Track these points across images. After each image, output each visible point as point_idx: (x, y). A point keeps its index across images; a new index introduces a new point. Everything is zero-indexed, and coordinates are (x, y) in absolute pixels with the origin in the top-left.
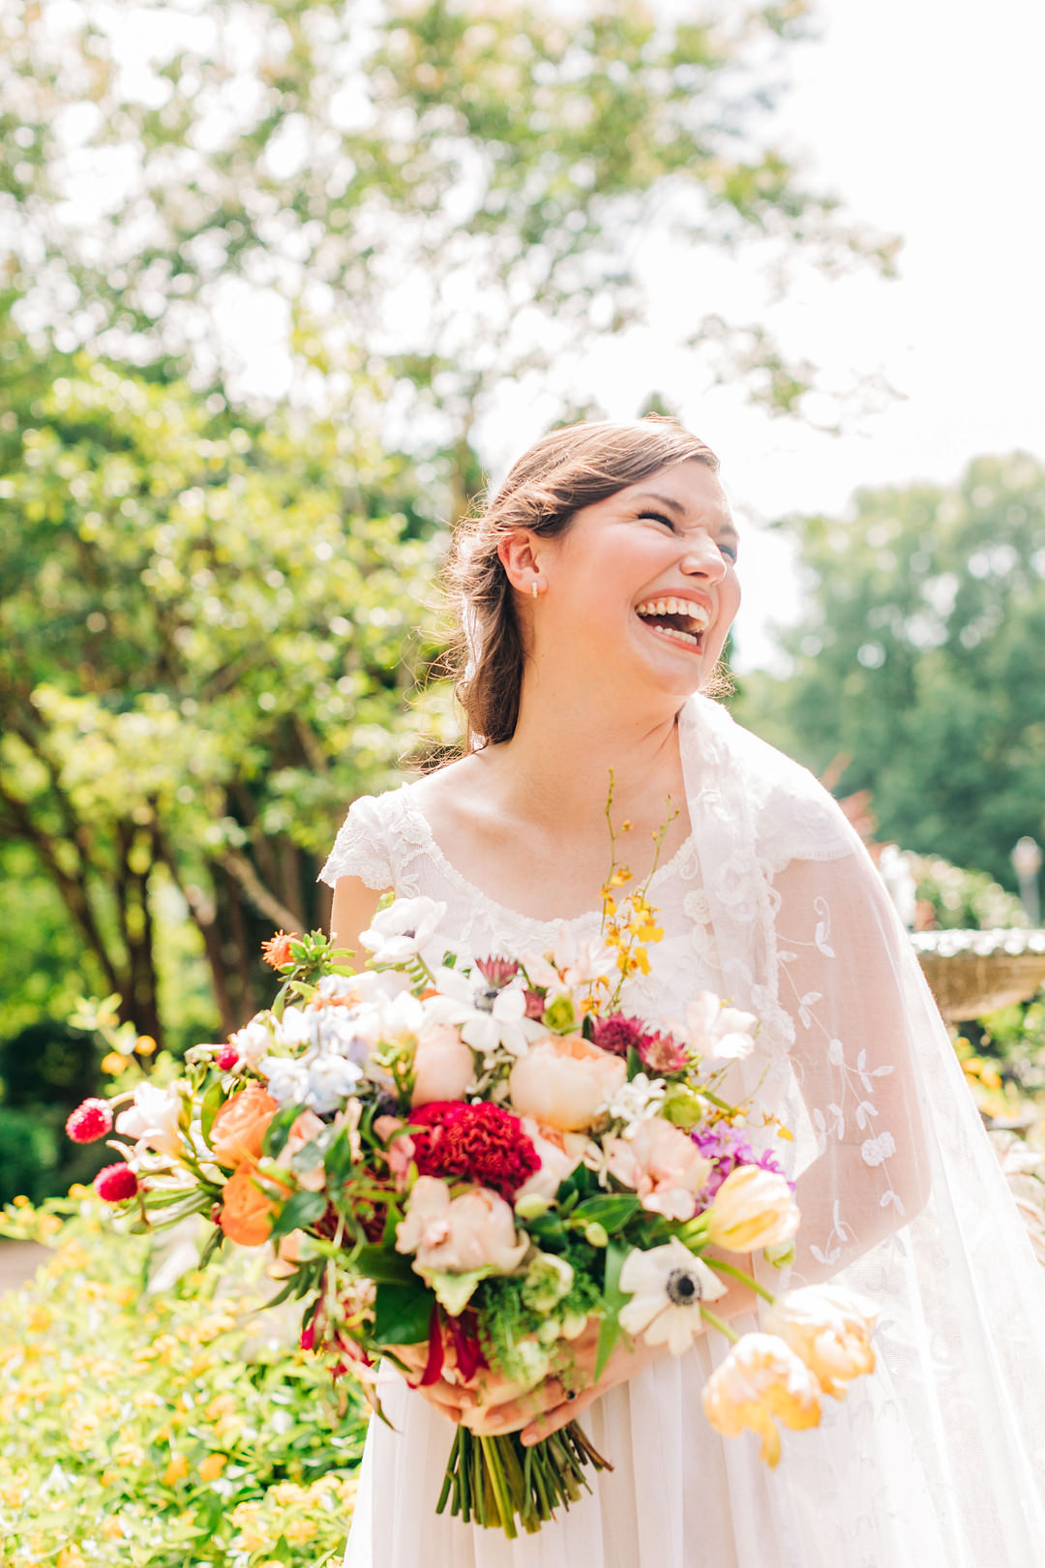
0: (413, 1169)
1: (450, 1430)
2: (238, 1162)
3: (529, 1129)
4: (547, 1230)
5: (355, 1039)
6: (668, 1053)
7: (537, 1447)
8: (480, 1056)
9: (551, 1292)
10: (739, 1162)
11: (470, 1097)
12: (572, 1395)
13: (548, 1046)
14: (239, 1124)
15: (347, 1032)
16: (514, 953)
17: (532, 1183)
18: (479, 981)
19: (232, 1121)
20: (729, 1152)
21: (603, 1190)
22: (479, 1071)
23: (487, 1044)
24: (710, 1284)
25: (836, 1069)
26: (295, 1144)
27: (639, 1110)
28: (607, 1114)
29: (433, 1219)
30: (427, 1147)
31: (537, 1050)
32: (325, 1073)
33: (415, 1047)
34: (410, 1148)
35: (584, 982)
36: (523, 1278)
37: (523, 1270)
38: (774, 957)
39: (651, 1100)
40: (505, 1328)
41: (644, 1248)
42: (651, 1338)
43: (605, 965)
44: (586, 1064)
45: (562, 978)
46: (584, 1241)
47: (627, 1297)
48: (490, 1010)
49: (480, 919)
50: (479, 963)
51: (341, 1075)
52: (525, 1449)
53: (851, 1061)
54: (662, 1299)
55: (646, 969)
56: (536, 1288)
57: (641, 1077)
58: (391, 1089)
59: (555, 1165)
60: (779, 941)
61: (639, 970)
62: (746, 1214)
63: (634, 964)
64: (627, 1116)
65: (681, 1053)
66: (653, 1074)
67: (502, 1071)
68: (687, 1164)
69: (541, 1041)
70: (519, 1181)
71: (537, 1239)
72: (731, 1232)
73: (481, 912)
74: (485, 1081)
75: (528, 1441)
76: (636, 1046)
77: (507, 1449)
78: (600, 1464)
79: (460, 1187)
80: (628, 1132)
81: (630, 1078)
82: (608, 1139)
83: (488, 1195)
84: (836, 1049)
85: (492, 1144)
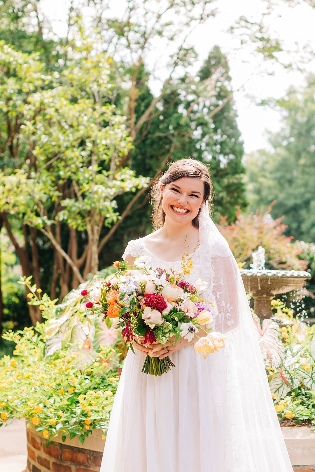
0: (145, 305)
1: (146, 356)
2: (111, 303)
3: (166, 300)
4: (168, 318)
5: (135, 281)
6: (192, 289)
7: (162, 360)
8: (157, 286)
9: (168, 329)
10: (203, 309)
11: (155, 294)
12: (169, 351)
13: (170, 285)
14: (111, 296)
15: (133, 280)
16: (164, 268)
17: (165, 310)
18: (157, 273)
19: (110, 295)
20: (202, 307)
21: (178, 312)
22: (156, 289)
23: (158, 284)
24: (196, 330)
25: (223, 307)
26: (125, 299)
27: (186, 298)
28: (180, 298)
29: (148, 314)
30: (147, 302)
31: (168, 286)
32: (130, 287)
33: (146, 284)
34: (144, 302)
35: (177, 274)
36: (163, 326)
37: (163, 325)
38: (213, 284)
39: (188, 297)
40: (160, 334)
41: (185, 323)
42: (185, 338)
43: (181, 272)
44: (177, 289)
45: (173, 273)
46: (175, 320)
47: (181, 331)
48: (160, 278)
49: (156, 261)
50: (157, 269)
51: (133, 287)
52: (159, 360)
53: (226, 305)
54: (187, 331)
55: (189, 274)
56: (165, 328)
57: (186, 292)
58: (140, 291)
59: (170, 307)
60: (214, 281)
61: (188, 274)
62: (203, 318)
63: (187, 272)
64: (184, 299)
65: (194, 289)
66: (189, 292)
67: (160, 290)
68: (194, 308)
69: (168, 285)
70: (163, 309)
71: (166, 320)
72: (200, 321)
73: (156, 260)
74: (157, 291)
75: (160, 359)
76: (186, 287)
77: (156, 360)
78: (173, 365)
79: (153, 309)
80: (184, 302)
81: (184, 293)
82: (180, 303)
83: (157, 311)
84: (223, 302)
85: (159, 302)
